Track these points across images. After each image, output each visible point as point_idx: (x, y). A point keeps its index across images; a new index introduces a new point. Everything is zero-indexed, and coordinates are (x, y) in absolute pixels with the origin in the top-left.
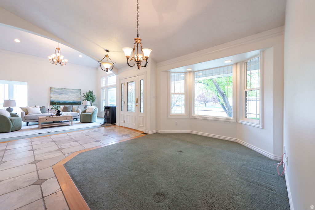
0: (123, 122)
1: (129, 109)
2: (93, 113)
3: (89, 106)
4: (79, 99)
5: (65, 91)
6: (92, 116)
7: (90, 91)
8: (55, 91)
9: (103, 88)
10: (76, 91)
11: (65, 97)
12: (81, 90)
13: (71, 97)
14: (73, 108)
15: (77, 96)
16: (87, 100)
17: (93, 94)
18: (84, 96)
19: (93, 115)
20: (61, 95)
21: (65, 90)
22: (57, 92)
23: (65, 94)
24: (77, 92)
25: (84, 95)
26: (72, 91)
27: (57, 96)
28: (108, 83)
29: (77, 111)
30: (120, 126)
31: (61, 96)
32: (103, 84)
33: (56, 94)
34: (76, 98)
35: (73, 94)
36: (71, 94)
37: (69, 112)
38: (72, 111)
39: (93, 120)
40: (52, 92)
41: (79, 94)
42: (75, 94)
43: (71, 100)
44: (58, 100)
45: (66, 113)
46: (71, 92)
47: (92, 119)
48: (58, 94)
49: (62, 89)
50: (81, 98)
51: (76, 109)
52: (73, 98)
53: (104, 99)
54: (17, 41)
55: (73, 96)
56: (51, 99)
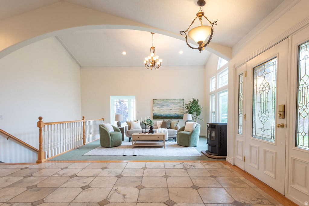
0: (241, 158)
1: (258, 131)
2: (192, 132)
3: (190, 121)
4: (182, 111)
5: (167, 102)
6: (190, 137)
7: (195, 101)
8: (157, 103)
9: (213, 94)
10: (179, 101)
11: (167, 110)
12: (183, 99)
13: (173, 109)
14: (172, 123)
15: (179, 108)
16: (190, 113)
17: (199, 104)
18: (187, 107)
19: (192, 136)
20: (163, 107)
21: (167, 100)
22: (158, 104)
23: (166, 106)
24: (179, 103)
25: (186, 105)
26: (173, 101)
27: (159, 109)
28: (220, 84)
29: (176, 128)
30: (235, 165)
31: (162, 109)
32: (213, 88)
33: (158, 107)
34: (178, 111)
35: (175, 106)
36: (172, 105)
37: (166, 129)
38: (170, 128)
39: (192, 143)
40: (154, 104)
41: (182, 105)
42: (177, 105)
43: (172, 113)
44: (160, 113)
45: (164, 129)
46: (173, 103)
47: (190, 141)
48: (160, 106)
49: (163, 100)
50: (184, 111)
51: (175, 125)
52: (175, 111)
53: (214, 110)
54: (124, 53)
55: (175, 107)
56: (154, 112)
